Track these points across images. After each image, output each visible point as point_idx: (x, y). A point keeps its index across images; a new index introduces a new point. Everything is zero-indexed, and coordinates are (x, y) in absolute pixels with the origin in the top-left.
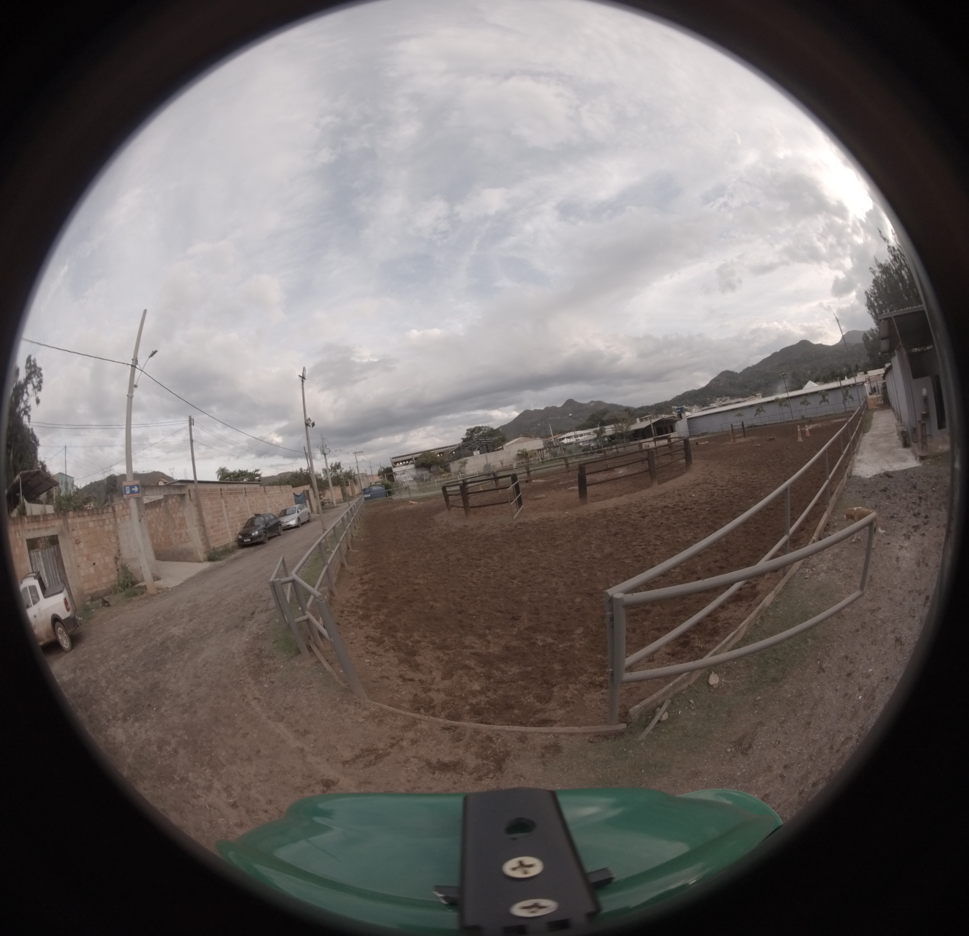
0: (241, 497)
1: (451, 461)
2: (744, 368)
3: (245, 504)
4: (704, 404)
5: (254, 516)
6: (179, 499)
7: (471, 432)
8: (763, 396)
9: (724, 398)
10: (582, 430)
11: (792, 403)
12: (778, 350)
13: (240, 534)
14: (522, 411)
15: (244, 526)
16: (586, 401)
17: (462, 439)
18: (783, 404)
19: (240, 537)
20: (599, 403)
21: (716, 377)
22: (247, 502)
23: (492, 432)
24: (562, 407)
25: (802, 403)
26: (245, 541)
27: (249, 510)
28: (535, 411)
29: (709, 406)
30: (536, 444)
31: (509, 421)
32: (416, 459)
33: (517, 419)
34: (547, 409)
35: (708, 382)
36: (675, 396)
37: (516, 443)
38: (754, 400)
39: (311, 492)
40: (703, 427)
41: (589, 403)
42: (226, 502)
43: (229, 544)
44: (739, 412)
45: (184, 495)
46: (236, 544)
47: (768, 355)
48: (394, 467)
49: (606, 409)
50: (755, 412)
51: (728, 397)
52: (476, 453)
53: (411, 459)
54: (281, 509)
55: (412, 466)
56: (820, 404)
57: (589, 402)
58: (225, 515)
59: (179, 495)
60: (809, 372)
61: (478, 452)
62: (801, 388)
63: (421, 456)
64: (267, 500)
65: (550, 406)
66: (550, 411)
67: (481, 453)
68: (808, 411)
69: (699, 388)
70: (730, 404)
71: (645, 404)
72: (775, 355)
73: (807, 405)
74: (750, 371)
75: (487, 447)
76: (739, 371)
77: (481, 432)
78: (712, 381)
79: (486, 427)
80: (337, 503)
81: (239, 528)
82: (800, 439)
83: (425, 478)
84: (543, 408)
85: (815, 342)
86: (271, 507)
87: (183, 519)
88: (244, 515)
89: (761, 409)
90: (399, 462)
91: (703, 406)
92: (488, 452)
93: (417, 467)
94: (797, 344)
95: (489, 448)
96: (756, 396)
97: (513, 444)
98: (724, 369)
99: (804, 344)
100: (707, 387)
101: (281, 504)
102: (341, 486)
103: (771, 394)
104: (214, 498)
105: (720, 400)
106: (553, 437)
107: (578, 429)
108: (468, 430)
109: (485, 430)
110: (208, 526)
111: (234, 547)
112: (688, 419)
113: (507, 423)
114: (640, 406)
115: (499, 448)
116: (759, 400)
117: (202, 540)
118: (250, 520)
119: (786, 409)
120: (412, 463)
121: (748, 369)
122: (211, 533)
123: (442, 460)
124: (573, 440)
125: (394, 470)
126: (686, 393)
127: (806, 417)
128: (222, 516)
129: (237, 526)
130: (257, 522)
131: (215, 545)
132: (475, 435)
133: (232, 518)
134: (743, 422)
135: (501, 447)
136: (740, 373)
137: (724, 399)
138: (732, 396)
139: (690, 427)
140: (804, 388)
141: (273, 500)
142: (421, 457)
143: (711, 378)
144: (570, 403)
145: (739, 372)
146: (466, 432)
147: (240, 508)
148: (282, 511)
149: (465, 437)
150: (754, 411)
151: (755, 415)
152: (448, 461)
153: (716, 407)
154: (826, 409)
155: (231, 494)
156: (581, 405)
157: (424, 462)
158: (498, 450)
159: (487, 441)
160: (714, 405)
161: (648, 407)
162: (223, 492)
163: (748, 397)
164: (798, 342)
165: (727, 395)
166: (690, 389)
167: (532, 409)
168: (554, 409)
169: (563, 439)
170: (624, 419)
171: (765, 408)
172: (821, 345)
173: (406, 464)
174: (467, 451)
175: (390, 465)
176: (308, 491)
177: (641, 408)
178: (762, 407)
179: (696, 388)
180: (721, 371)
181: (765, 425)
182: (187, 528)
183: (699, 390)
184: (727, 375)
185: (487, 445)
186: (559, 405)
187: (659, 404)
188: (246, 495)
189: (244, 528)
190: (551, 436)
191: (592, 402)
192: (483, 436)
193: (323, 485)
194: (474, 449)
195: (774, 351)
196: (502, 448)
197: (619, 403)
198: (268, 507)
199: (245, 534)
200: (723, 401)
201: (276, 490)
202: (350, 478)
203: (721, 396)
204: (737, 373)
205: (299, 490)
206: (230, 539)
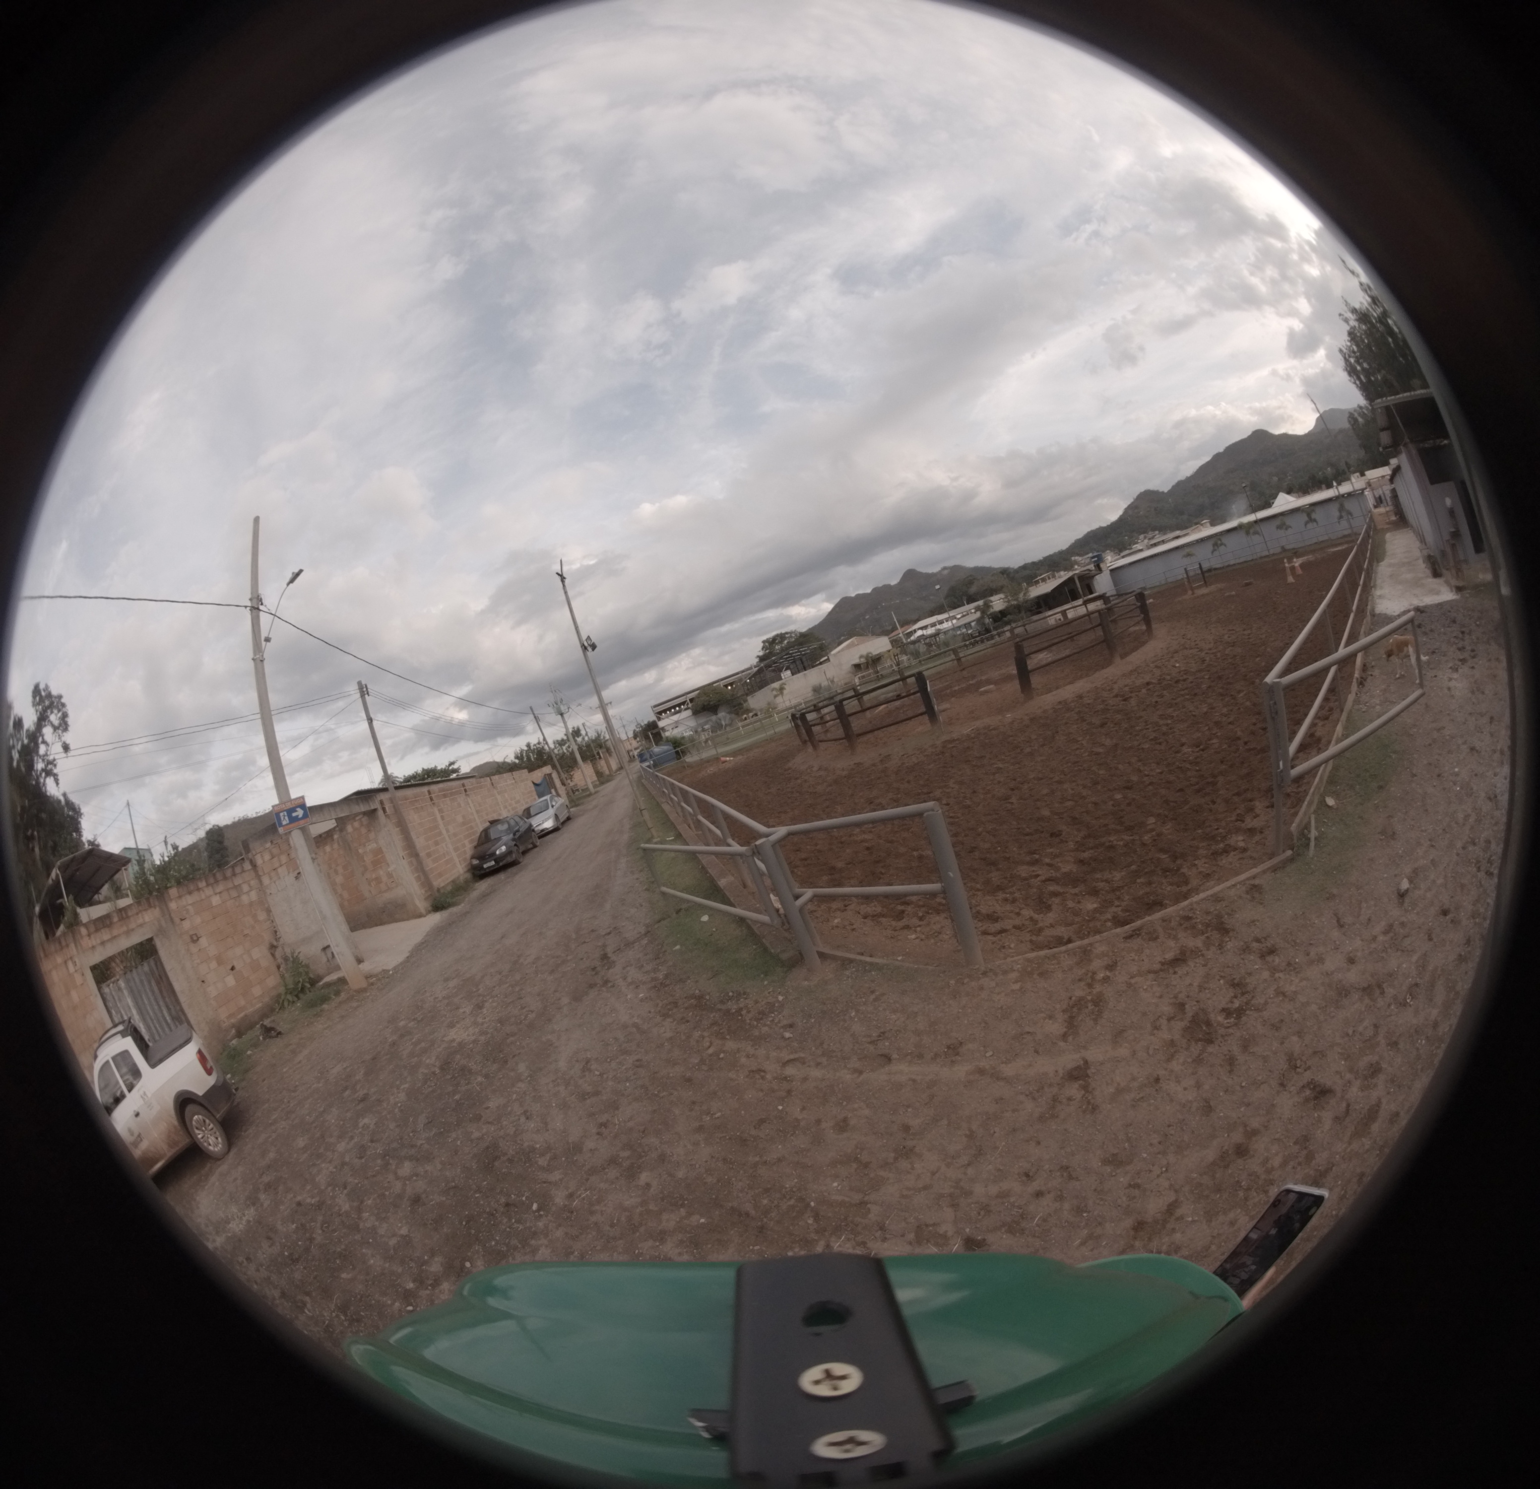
0: (461, 799)
1: (747, 695)
2: (1174, 482)
3: (469, 809)
4: (1120, 548)
5: (488, 824)
6: (365, 820)
7: (770, 644)
9: (1150, 534)
10: (939, 613)
11: (1265, 528)
12: (1221, 450)
13: (473, 857)
14: (837, 600)
15: (475, 843)
16: (935, 569)
17: (758, 656)
18: (1251, 531)
19: (475, 862)
20: (956, 569)
21: (1132, 503)
22: (471, 805)
23: (804, 638)
24: (899, 583)
25: (1279, 527)
26: (485, 866)
27: (477, 818)
28: (858, 596)
29: (1131, 549)
30: (880, 645)
31: (821, 619)
32: (692, 700)
33: (831, 613)
34: (875, 590)
35: (1121, 512)
36: (1073, 541)
37: (848, 647)
38: (1201, 530)
39: (555, 775)
40: (1137, 581)
41: (940, 572)
42: (441, 811)
43: (458, 878)
44: (1187, 550)
45: (375, 810)
46: (468, 876)
47: (1207, 459)
48: (659, 719)
49: (971, 576)
50: (1211, 548)
51: (1157, 532)
52: (786, 674)
53: (683, 703)
54: (521, 809)
55: (689, 713)
56: (1306, 525)
57: (940, 569)
58: (444, 832)
59: (364, 813)
60: (1275, 479)
61: (789, 672)
62: (1268, 505)
63: (699, 694)
64: (499, 797)
65: (880, 585)
66: (882, 593)
67: (793, 674)
68: (1292, 537)
69: (1109, 524)
70: (1163, 542)
71: (1029, 560)
72: (1217, 457)
73: (1286, 529)
74: (1182, 487)
75: (802, 663)
76: (1166, 488)
77: (786, 642)
78: (1126, 510)
79: (791, 633)
80: (595, 786)
81: (468, 849)
82: (1291, 579)
83: (724, 723)
84: (869, 591)
85: (1277, 431)
86: (505, 807)
87: (379, 851)
88: (471, 827)
89: (1219, 542)
90: (665, 711)
91: (1121, 551)
92: (805, 669)
93: (696, 713)
94: (1250, 437)
95: (806, 664)
96: (1202, 525)
97: (842, 650)
98: (1142, 489)
99: (1260, 436)
100: (1121, 520)
101: (518, 802)
102: (591, 761)
103: (1224, 520)
104: (422, 807)
105: (1145, 538)
106: (900, 630)
107: (932, 614)
108: (764, 642)
109: (791, 637)
110: (422, 854)
111: (466, 882)
112: (1112, 571)
113: (817, 623)
114: (1021, 563)
115: (822, 660)
116: (1208, 530)
117: (418, 879)
118: (483, 835)
119: (1256, 539)
120: (686, 709)
121: (1179, 484)
122: (429, 864)
123: (733, 695)
124: (930, 631)
125: (661, 724)
126: (1089, 533)
127: (1287, 547)
128: (440, 834)
129: (464, 846)
130: (493, 835)
131: (440, 882)
132: (777, 647)
133: (455, 835)
134: (1200, 564)
135: (826, 658)
136: (1169, 491)
137: (1151, 536)
138: (1163, 529)
139: (1116, 582)
140: (1274, 505)
141: (506, 796)
142: (698, 696)
143: (1125, 506)
144: (910, 575)
145: (1166, 491)
146: (762, 645)
147: (464, 817)
148: (525, 810)
149: (761, 654)
150: (1209, 546)
151: (1212, 552)
152: (743, 695)
153: (1143, 550)
154: (1316, 533)
155: (445, 796)
156: (928, 576)
157: (706, 704)
158: (821, 663)
159: (801, 652)
160: (1138, 546)
161: (1033, 563)
162: (433, 795)
163: (1186, 528)
164: (1249, 433)
165: (1154, 529)
166: (1095, 526)
167: (853, 595)
168: (887, 587)
169: (915, 631)
170: (1002, 587)
171: (1225, 540)
172: (1285, 436)
173: (679, 712)
174: (769, 675)
175: (653, 718)
176: (550, 775)
177: (1025, 567)
178: (1220, 540)
179: (1104, 525)
180: (1137, 493)
181: (1229, 566)
182: (388, 865)
183: (1108, 526)
184: (1148, 497)
185: (801, 660)
186: (894, 582)
187: (1050, 556)
188: (467, 795)
189: (475, 847)
190: (897, 629)
191: (945, 568)
192: (790, 646)
193: (567, 764)
194: (780, 671)
195: (1215, 452)
196: (828, 660)
197: (987, 565)
198: (502, 808)
199: (482, 858)
200: (1150, 539)
201: (506, 780)
202: (601, 746)
203: (1144, 533)
204: (1163, 493)
205: (538, 775)
206: (459, 869)
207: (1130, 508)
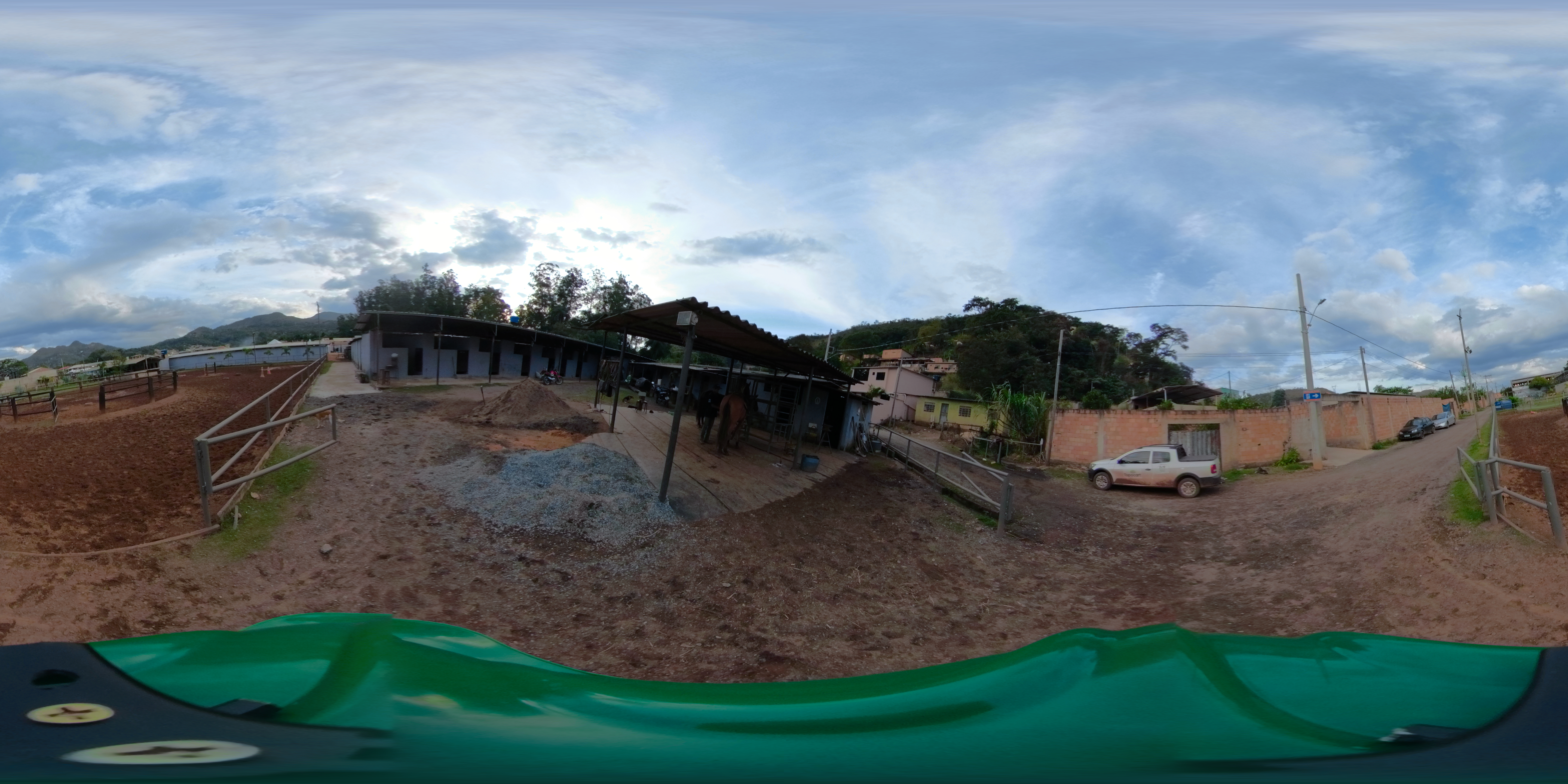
2: (218, 326)
4: (180, 349)
8: (231, 347)
9: (198, 346)
11: (257, 353)
12: (251, 317)
20: (97, 344)
21: (194, 331)
24: (70, 346)
31: (30, 356)
34: (57, 347)
35: (186, 334)
36: (158, 342)
47: (241, 319)
51: (201, 346)
57: (90, 343)
60: (273, 333)
62: (266, 343)
65: (60, 346)
69: (179, 337)
71: (134, 347)
72: (245, 320)
73: (270, 354)
74: (223, 329)
76: (214, 328)
77: (13, 364)
78: (189, 334)
84: (55, 347)
85: (288, 315)
96: (225, 346)
98: (201, 326)
99: (277, 315)
100: (185, 337)
103: (238, 346)
105: (194, 347)
109: (15, 362)
113: (28, 357)
114: (129, 348)
115: (23, 375)
116: (227, 348)
119: (251, 356)
121: (221, 327)
126: (168, 340)
132: (7, 365)
136: (216, 329)
140: (271, 343)
143: (189, 331)
150: (223, 356)
154: (286, 358)
158: (22, 377)
161: (137, 349)
164: (271, 313)
165: (201, 344)
166: (171, 337)
167: (47, 347)
168: (62, 347)
172: (293, 317)
178: (232, 354)
179: (176, 337)
180: (199, 327)
183: (179, 339)
184: (202, 330)
186: (67, 345)
187: (145, 347)
191: (93, 343)
197: (113, 346)
200: (197, 348)
203: (195, 344)
204: (212, 329)
207: (191, 333)
